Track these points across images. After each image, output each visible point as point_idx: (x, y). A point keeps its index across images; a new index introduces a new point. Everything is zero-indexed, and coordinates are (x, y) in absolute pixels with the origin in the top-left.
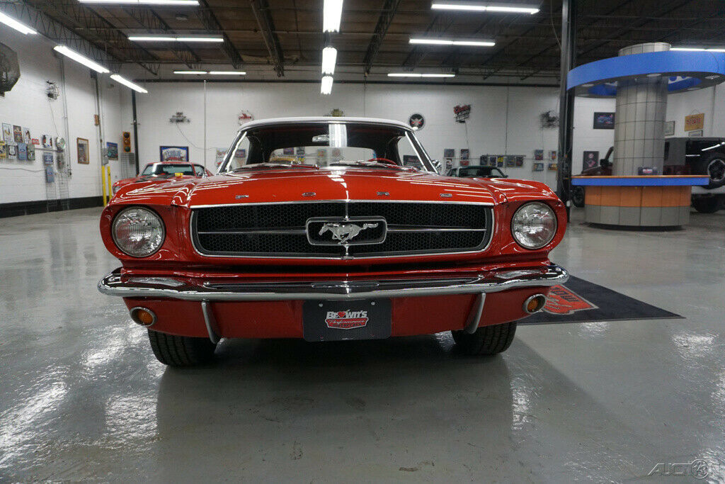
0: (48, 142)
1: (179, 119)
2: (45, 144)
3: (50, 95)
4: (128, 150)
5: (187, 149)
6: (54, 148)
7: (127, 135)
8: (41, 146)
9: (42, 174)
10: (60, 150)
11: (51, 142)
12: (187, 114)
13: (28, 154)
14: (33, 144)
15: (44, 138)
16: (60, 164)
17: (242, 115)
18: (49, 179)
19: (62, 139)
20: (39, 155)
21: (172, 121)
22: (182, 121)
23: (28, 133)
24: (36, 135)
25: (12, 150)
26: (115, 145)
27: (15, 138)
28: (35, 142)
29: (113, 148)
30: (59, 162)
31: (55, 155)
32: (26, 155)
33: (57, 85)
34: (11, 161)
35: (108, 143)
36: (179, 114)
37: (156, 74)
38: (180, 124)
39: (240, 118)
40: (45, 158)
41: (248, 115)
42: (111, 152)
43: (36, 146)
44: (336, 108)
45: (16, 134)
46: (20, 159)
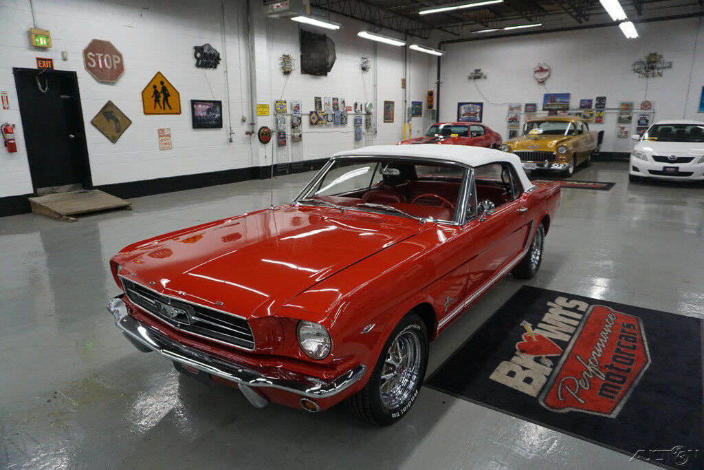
0: (359, 108)
1: (477, 76)
2: (357, 110)
3: (364, 69)
4: (430, 107)
5: (481, 104)
6: (364, 112)
7: (431, 94)
8: (353, 112)
9: (352, 135)
10: (368, 113)
11: (361, 108)
12: (484, 71)
13: (342, 119)
14: (347, 110)
15: (356, 105)
16: (368, 125)
17: (538, 69)
18: (358, 138)
19: (371, 104)
20: (351, 119)
21: (470, 78)
22: (479, 78)
23: (344, 102)
24: (349, 103)
25: (330, 118)
26: (420, 104)
27: (334, 107)
28: (349, 109)
29: (417, 106)
30: (367, 123)
31: (364, 118)
32: (341, 120)
33: (370, 60)
34: (329, 126)
35: (413, 103)
36: (477, 71)
37: (458, 35)
38: (477, 81)
39: (536, 72)
40: (355, 121)
41: (545, 68)
42: (416, 110)
43: (349, 112)
44: (653, 52)
45: (334, 104)
46: (336, 124)
